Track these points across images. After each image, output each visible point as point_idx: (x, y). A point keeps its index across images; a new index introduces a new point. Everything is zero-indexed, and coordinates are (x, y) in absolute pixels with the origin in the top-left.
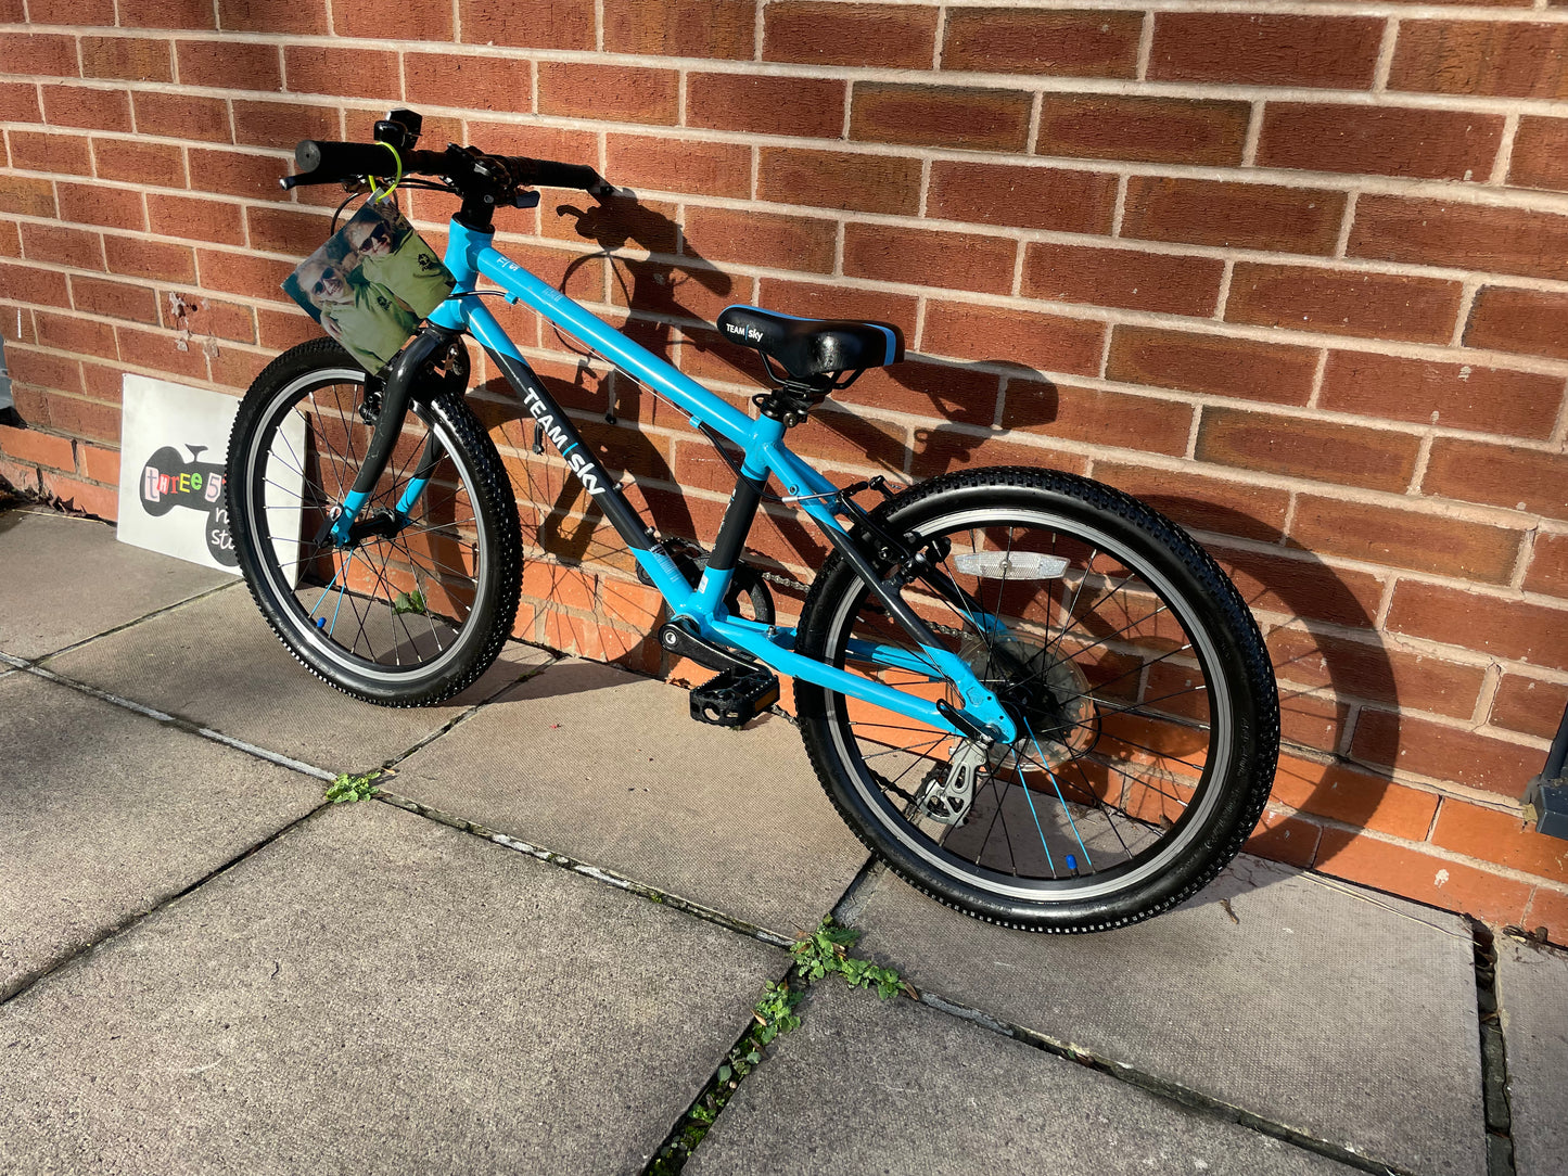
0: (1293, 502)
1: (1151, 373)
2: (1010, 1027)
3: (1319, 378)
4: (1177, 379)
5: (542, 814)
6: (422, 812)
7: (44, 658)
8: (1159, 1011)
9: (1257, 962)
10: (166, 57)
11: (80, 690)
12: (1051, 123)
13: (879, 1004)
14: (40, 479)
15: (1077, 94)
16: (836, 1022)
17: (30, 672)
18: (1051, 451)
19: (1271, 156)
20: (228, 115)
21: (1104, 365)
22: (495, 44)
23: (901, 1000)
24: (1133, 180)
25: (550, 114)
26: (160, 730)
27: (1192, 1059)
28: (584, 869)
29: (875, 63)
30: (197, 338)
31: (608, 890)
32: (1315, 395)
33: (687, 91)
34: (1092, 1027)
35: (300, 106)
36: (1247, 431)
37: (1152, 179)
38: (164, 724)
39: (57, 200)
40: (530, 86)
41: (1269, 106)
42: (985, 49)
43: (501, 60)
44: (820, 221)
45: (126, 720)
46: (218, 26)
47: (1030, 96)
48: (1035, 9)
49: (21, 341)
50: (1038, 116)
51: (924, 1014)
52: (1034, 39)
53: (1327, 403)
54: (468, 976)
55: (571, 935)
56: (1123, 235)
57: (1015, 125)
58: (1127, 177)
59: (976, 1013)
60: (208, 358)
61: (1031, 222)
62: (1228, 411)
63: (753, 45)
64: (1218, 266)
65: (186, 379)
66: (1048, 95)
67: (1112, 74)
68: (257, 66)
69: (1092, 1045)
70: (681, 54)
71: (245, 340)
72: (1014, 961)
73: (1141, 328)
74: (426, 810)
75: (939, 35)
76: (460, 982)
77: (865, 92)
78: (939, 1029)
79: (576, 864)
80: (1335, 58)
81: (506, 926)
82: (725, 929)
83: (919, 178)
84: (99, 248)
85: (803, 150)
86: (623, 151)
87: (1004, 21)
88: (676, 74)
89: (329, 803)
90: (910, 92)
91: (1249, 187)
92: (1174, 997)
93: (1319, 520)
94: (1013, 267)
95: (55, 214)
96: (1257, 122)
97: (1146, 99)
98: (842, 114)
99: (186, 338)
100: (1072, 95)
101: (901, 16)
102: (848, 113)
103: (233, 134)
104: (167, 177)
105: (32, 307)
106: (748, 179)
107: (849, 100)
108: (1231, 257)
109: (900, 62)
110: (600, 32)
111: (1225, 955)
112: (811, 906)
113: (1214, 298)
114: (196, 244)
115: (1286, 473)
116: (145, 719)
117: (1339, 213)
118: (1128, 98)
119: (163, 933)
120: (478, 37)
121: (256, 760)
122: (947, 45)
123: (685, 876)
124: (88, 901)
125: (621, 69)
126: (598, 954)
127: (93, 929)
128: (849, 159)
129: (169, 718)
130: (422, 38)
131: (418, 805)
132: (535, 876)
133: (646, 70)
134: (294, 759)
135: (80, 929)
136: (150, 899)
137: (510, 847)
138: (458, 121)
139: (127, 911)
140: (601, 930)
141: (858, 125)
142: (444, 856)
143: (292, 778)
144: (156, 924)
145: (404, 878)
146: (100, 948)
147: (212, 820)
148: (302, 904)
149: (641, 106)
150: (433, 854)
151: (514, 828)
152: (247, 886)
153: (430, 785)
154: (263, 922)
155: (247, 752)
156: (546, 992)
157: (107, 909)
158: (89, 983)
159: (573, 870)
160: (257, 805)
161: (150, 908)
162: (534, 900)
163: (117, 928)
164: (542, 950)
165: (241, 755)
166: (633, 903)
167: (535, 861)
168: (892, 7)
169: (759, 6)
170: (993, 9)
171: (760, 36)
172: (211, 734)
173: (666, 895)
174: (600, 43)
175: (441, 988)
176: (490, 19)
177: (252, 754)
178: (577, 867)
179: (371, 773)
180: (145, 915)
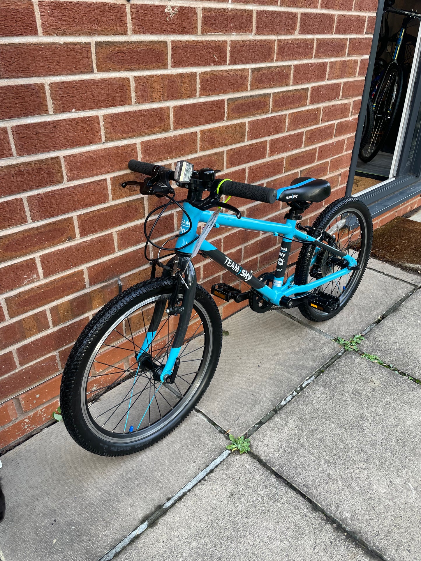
1: (292, 167)
2: (374, 323)
3: (317, 154)
4: (296, 166)
5: (270, 390)
6: (261, 423)
12: (274, 102)
13: (367, 341)
19: (312, 101)
21: (284, 169)
22: (76, 110)
23: (365, 337)
25: (112, 140)
28: (305, 385)
29: (233, 91)
31: (317, 381)
32: (316, 159)
33: (173, 115)
34: (372, 313)
37: (292, 113)
40: (99, 128)
42: (260, 82)
43: (81, 118)
44: (219, 153)
45: (141, 546)
47: (270, 95)
48: (271, 67)
50: (272, 101)
51: (370, 335)
52: (271, 76)
54: (362, 418)
55: (340, 392)
56: (287, 131)
57: (267, 104)
58: (288, 114)
59: (369, 328)
61: (270, 134)
62: (304, 170)
63: (196, 91)
64: (303, 133)
66: (274, 93)
67: (286, 85)
69: (377, 315)
70: (170, 99)
73: (290, 155)
74: (260, 422)
75: (249, 78)
76: (364, 420)
77: (231, 102)
78: (375, 334)
79: (301, 386)
80: (321, 74)
81: (335, 407)
82: (338, 360)
85: (213, 128)
86: (147, 148)
87: (264, 71)
88: (168, 108)
89: (250, 453)
90: (243, 99)
94: (267, 149)
96: (309, 93)
97: (291, 91)
98: (224, 112)
100: (278, 92)
101: (240, 73)
102: (226, 111)
106: (197, 144)
107: (226, 106)
108: (305, 130)
109: (240, 89)
110: (133, 95)
112: (327, 342)
113: (302, 142)
117: (320, 113)
118: (289, 91)
120: (65, 108)
121: (205, 481)
122: (252, 81)
123: (311, 363)
124: (315, 539)
125: (145, 111)
126: (350, 388)
127: (336, 534)
128: (227, 127)
129: (146, 524)
130: (26, 114)
131: (256, 424)
132: (308, 396)
133: (155, 109)
134: (208, 466)
135: (335, 540)
136: (314, 515)
137: (289, 402)
138: (58, 158)
139: (323, 522)
140: (338, 385)
141: (229, 114)
142: (293, 419)
143: (225, 466)
144: (333, 511)
145: (306, 432)
146: (348, 529)
147: (255, 495)
148: (321, 461)
149: (156, 125)
150: (291, 421)
151: (278, 398)
152: (308, 480)
153: (242, 420)
154: (331, 473)
155: (196, 484)
156: (368, 401)
157: (321, 530)
158: (371, 530)
159: (305, 388)
160: (246, 478)
161: (321, 514)
162: (321, 398)
163: (335, 525)
164: (348, 399)
165: (197, 488)
166: (323, 376)
167: (299, 395)
168: (237, 70)
169: (198, 74)
170: (262, 68)
171: (198, 86)
172: (171, 502)
173: (320, 369)
174: (134, 100)
175: (368, 425)
176: (72, 97)
177: (199, 482)
178: (303, 386)
179: (228, 438)
180: (326, 515)
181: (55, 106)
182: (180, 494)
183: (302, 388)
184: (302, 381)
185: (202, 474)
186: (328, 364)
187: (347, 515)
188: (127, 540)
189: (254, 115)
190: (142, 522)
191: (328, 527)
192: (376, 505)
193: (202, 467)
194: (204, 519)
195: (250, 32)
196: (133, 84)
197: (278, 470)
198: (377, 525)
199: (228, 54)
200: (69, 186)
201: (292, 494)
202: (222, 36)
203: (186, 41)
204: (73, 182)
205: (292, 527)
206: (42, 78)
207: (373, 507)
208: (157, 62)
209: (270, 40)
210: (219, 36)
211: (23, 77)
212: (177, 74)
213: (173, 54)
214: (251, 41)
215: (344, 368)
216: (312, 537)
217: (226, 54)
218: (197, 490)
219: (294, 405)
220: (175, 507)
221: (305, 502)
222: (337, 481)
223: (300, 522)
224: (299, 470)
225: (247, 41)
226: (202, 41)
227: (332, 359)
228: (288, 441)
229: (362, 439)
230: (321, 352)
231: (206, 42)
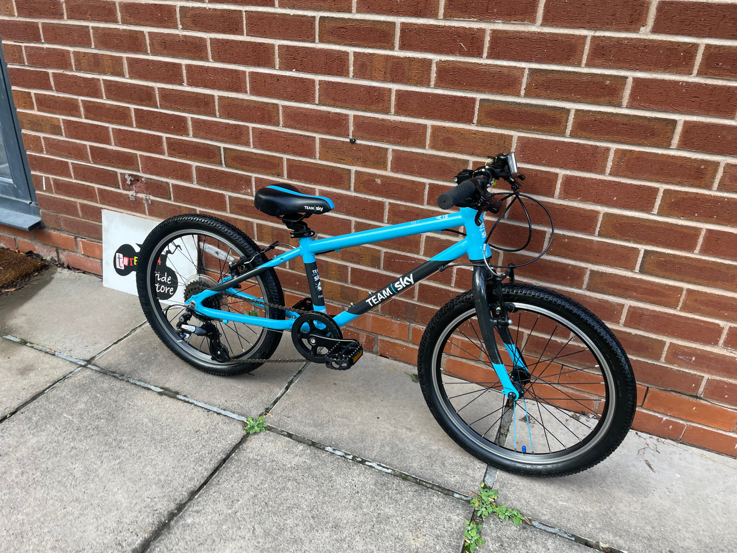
0: (684, 292)
1: (620, 234)
2: (573, 536)
3: (701, 240)
4: (632, 237)
5: (343, 434)
6: (290, 436)
7: (93, 358)
8: (633, 522)
9: (668, 493)
10: (121, 64)
11: (115, 377)
12: (578, 123)
13: (515, 528)
14: (58, 253)
15: (592, 111)
16: (499, 539)
17: (88, 368)
18: (570, 265)
19: (685, 144)
20: (155, 95)
21: (598, 229)
22: (296, 71)
23: (524, 525)
24: (617, 151)
25: (324, 105)
26: (159, 397)
27: (651, 546)
28: (370, 464)
29: (491, 92)
30: (140, 195)
31: (383, 475)
32: (698, 248)
33: (395, 98)
34: (606, 532)
35: (194, 93)
36: (665, 261)
37: (626, 150)
38: (160, 394)
39: (63, 127)
40: (314, 91)
41: (686, 122)
42: (546, 89)
43: (300, 78)
44: (460, 160)
45: (142, 393)
46: (149, 52)
47: (568, 111)
49: (45, 191)
50: (572, 120)
51: (535, 532)
52: (572, 85)
53: (704, 251)
54: (337, 526)
55: (375, 501)
56: (610, 174)
57: (560, 122)
58: (614, 149)
59: (556, 530)
60: (146, 204)
61: (565, 166)
62: (657, 252)
63: (430, 79)
64: (656, 190)
65: (134, 214)
66: (577, 111)
67: (610, 104)
68: (171, 73)
69: (609, 542)
70: (393, 81)
71: (165, 197)
72: (567, 501)
73: (617, 215)
74: (292, 435)
75: (525, 81)
76: (334, 529)
77: (486, 104)
78: (544, 540)
79: (366, 461)
80: (719, 103)
81: (345, 497)
82: (440, 493)
83: (511, 143)
84: (87, 151)
85: (453, 128)
86: (361, 123)
87: (557, 76)
88: (390, 90)
89: (248, 434)
90: (509, 105)
91: (673, 157)
92: (638, 515)
93: (696, 300)
94: (556, 185)
95: (62, 134)
96: (679, 129)
97: (625, 116)
98: (473, 113)
99: (134, 195)
100: (589, 111)
101: (506, 71)
102: (476, 112)
103: (158, 103)
104: (123, 121)
105: (51, 176)
106: (425, 139)
107: (477, 107)
108: (662, 187)
109: (504, 91)
110: (351, 69)
111: (654, 491)
112: (473, 477)
113: (653, 204)
114: (139, 153)
115: (682, 281)
116: (151, 391)
117: (716, 171)
118: (617, 115)
119: (197, 512)
120: (287, 67)
121: (208, 412)
122: (528, 85)
123: (415, 465)
124: (159, 497)
125: (362, 86)
126: (389, 510)
127: (166, 513)
128: (476, 133)
129: (161, 390)
130: (259, 65)
131: (287, 432)
132: (350, 469)
133: (374, 87)
134: (225, 410)
135: (160, 513)
136: (185, 494)
137: (334, 453)
138: (277, 105)
139: (178, 501)
140: (386, 497)
141: (481, 118)
142: (307, 461)
143: (227, 421)
144: (193, 507)
145: (293, 474)
146: (172, 523)
147: (199, 447)
148: (253, 492)
149: (372, 103)
150: (302, 459)
151: (333, 443)
152: (226, 483)
153: (289, 421)
154: (239, 503)
155: (202, 408)
156: (372, 532)
157: (168, 501)
158: (174, 543)
159: (365, 465)
160: (217, 438)
161: (187, 499)
162: (353, 482)
163: (176, 511)
164: (364, 510)
165: (200, 409)
166: (396, 481)
167: (347, 461)
168: (501, 66)
169: (434, 62)
170: (553, 70)
171: (433, 75)
172: (183, 398)
173: (409, 476)
174: (351, 74)
175: (327, 534)
176: (294, 59)
177: (205, 409)
178: (367, 463)
179: (260, 415)
180: (186, 503)
181: (281, 63)
182: (191, 401)
183: (363, 462)
184: (374, 460)
185: (215, 409)
186: (424, 483)
187: (189, 521)
188: (146, 385)
189: (530, 130)
190: (161, 388)
191: (173, 506)
192: (205, 546)
193: (221, 407)
194: (170, 420)
195: (530, 21)
196: (351, 58)
197: (233, 458)
198: (181, 549)
199: (487, 45)
200: (283, 131)
201: (206, 473)
202: (479, 23)
203: (421, 25)
204: (288, 129)
205: (170, 478)
206: (274, 40)
207: (202, 544)
208: (381, 41)
209: (574, 35)
210: (474, 23)
211: (261, 37)
212: (406, 58)
213: (402, 37)
214: (531, 33)
215: (426, 502)
216: (161, 495)
217: (483, 45)
218: (196, 410)
219: (331, 459)
220: (178, 401)
221: (198, 485)
222: (230, 509)
223: (175, 483)
224: (237, 475)
225: (523, 32)
226: (445, 26)
227: (439, 487)
228: (273, 461)
229: (299, 529)
230: (446, 473)
231: (450, 27)
